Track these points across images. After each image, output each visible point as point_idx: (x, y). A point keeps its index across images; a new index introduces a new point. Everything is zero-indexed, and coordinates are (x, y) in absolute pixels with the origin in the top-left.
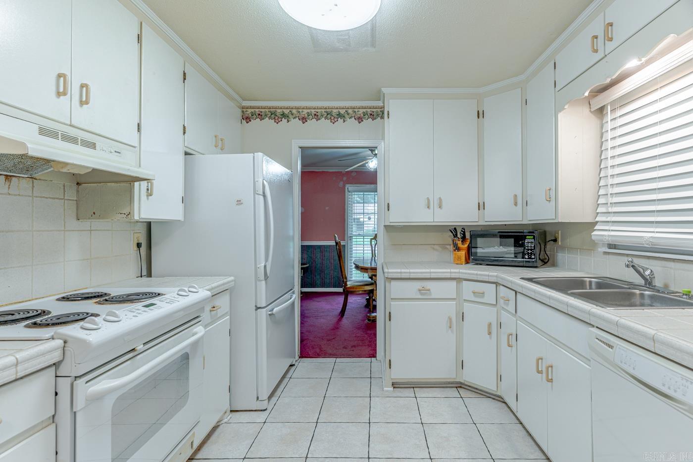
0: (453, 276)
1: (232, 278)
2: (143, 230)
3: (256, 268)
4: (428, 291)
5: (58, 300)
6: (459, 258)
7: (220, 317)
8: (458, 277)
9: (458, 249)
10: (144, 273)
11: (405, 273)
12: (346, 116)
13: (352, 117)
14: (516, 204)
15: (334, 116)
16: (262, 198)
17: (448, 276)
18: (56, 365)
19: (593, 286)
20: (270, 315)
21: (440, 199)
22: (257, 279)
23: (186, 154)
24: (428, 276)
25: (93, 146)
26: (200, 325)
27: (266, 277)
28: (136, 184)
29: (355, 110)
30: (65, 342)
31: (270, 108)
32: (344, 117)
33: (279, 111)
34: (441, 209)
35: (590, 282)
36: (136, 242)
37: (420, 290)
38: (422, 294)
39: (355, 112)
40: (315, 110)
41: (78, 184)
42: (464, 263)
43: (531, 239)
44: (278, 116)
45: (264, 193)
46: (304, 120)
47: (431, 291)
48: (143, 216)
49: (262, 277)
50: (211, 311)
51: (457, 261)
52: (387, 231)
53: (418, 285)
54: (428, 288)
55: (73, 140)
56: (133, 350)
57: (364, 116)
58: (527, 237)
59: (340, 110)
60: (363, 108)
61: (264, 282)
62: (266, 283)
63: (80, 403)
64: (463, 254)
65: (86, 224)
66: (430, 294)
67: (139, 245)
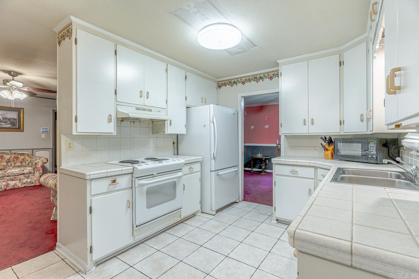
0: (311, 165)
1: (201, 157)
2: (175, 137)
3: (211, 154)
4: (296, 172)
5: (145, 159)
6: (327, 155)
7: (194, 172)
8: (315, 166)
9: (327, 150)
10: (176, 153)
11: (282, 161)
12: (264, 78)
13: (267, 77)
14: (362, 121)
15: (257, 79)
16: (212, 123)
17: (308, 164)
18: (132, 173)
19: (393, 176)
20: (217, 175)
21: (312, 119)
22: (211, 159)
23: (187, 107)
24: (295, 164)
25: (151, 111)
26: (182, 172)
27: (214, 158)
28: (166, 121)
29: (268, 74)
30: (134, 168)
31: (229, 80)
32: (263, 78)
33: (232, 81)
34: (313, 125)
35: (391, 174)
36: (173, 142)
37: (291, 171)
38: (292, 173)
39: (268, 75)
40: (249, 77)
41: (153, 122)
42: (330, 159)
43: (373, 144)
44: (232, 83)
45: (213, 121)
46: (243, 83)
47: (299, 172)
48: (168, 132)
49: (213, 158)
50: (189, 169)
51: (326, 157)
52: (287, 139)
53: (291, 168)
54: (296, 170)
55: (144, 110)
56: (153, 175)
57: (273, 76)
58: (370, 143)
59: (261, 75)
60: (273, 72)
61: (213, 160)
62: (215, 161)
63: (137, 185)
64: (329, 153)
65: (155, 135)
66: (298, 174)
67: (174, 143)
